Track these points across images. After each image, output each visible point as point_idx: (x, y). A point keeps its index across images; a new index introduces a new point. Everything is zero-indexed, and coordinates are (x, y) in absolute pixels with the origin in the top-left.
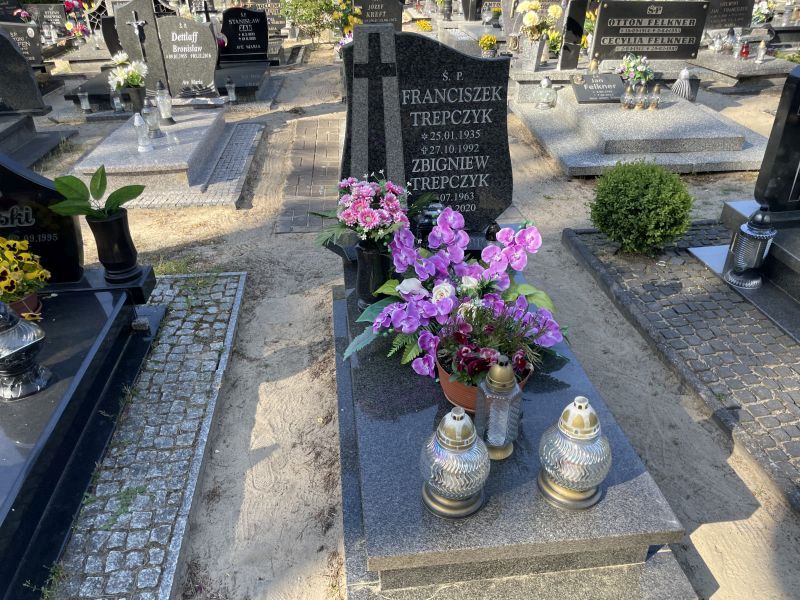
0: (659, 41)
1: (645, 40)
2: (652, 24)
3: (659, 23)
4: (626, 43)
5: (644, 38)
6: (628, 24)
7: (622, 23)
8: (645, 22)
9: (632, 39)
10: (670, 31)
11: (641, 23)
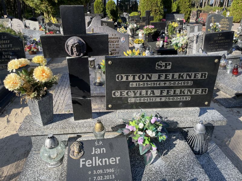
0: (172, 93)
1: (157, 92)
2: (163, 78)
3: (170, 77)
4: (138, 95)
5: (155, 91)
6: (137, 79)
7: (131, 78)
8: (155, 76)
9: (144, 92)
10: (182, 83)
11: (150, 78)
